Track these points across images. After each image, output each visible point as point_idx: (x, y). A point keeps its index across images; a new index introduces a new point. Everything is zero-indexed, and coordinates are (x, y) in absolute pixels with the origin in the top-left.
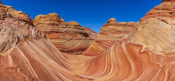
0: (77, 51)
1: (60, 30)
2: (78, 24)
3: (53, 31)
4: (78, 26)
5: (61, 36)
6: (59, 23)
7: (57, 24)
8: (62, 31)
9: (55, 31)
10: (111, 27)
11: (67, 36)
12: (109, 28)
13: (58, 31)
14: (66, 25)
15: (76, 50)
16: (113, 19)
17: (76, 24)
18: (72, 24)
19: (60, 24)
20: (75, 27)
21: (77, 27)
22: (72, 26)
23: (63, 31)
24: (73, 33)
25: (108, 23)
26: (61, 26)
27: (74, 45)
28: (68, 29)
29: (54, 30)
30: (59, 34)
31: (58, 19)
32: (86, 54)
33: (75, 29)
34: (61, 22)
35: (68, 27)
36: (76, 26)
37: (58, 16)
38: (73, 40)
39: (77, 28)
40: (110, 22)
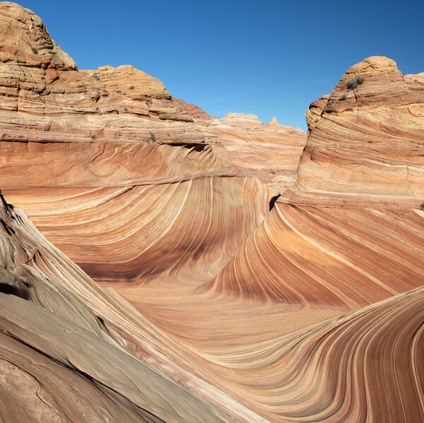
0: (172, 261)
1: (59, 129)
2: (157, 87)
3: (15, 134)
4: (159, 98)
5: (74, 171)
6: (48, 78)
7: (41, 87)
8: (72, 137)
9: (25, 135)
10: (378, 115)
11: (103, 168)
12: (366, 123)
13: (48, 136)
14: (94, 94)
15: (165, 252)
16: (382, 62)
17: (146, 91)
18: (124, 85)
19: (58, 86)
20: (143, 104)
21: (157, 105)
22: (127, 102)
23: (81, 138)
24: (136, 142)
25: (350, 87)
26: (61, 99)
27: (153, 222)
28: (108, 117)
29: (19, 126)
30: (54, 159)
31: (44, 55)
32: (243, 281)
33: (145, 120)
34: (63, 75)
35: (104, 105)
36: (146, 98)
37: (42, 27)
38: (143, 190)
39: (156, 113)
40: (360, 82)
